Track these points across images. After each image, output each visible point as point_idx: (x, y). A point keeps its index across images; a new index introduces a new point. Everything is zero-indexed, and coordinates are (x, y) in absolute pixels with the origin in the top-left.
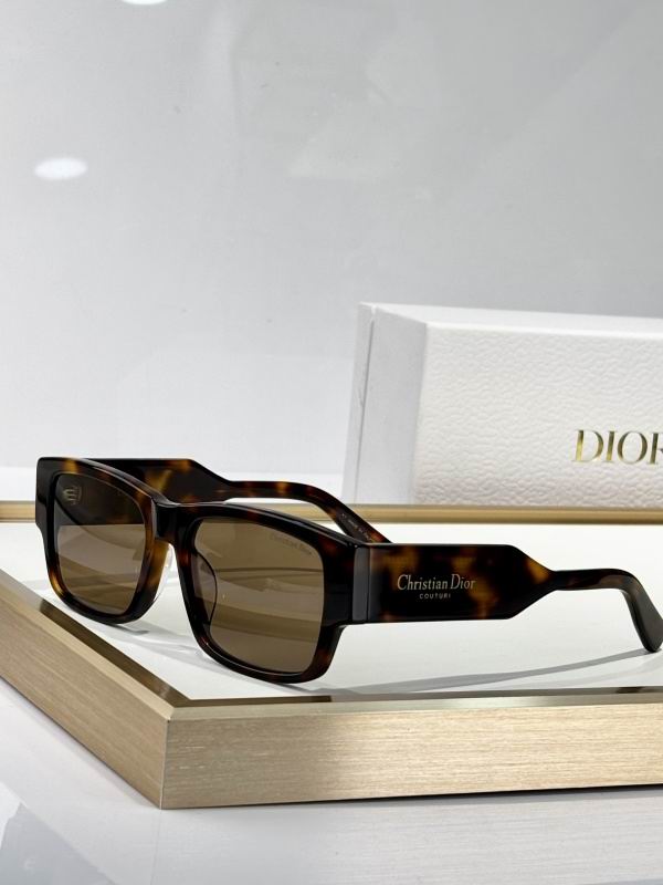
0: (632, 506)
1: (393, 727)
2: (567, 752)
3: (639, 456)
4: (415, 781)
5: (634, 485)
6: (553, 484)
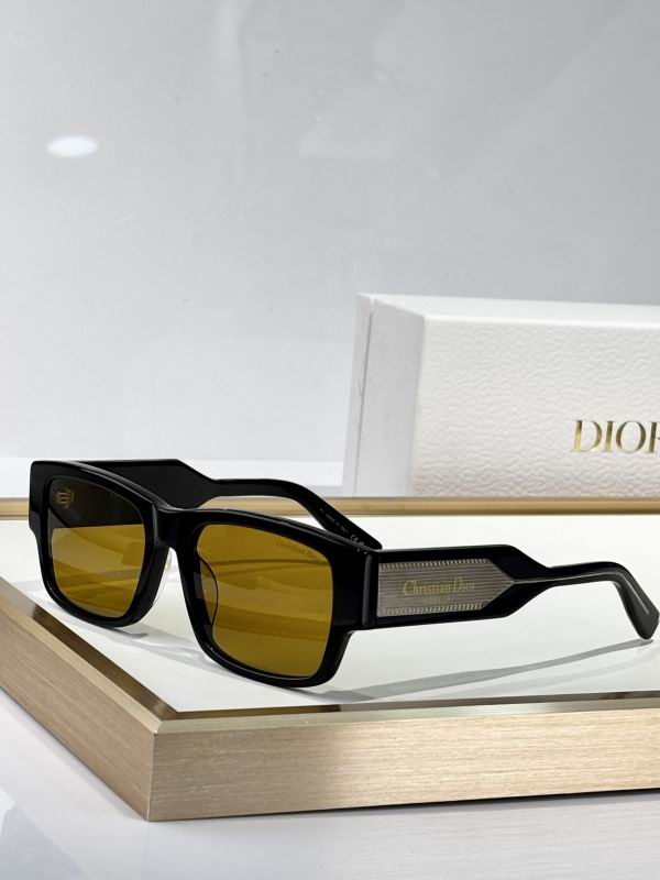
0: (631, 495)
1: (380, 736)
2: (555, 759)
3: (637, 445)
5: (633, 475)
6: (552, 475)
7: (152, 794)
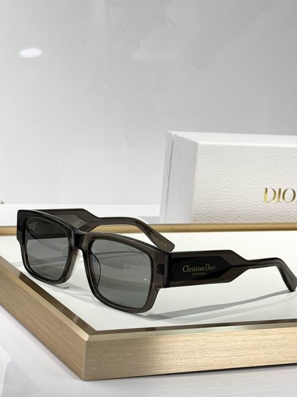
0: (289, 222)
1: (187, 341)
2: (265, 350)
3: (292, 199)
4: (197, 365)
5: (290, 212)
6: (254, 213)
7: (85, 369)
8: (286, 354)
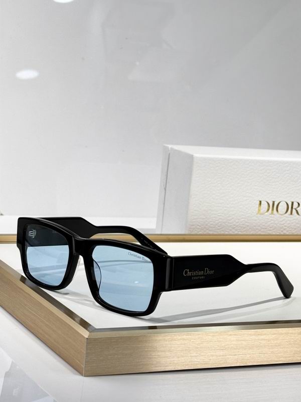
1: (184, 339)
2: (259, 349)
3: (285, 212)
4: (193, 363)
5: (283, 224)
6: (248, 224)
8: (279, 354)
